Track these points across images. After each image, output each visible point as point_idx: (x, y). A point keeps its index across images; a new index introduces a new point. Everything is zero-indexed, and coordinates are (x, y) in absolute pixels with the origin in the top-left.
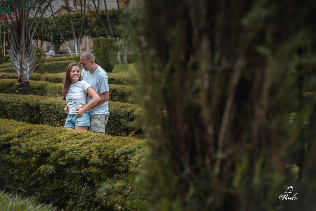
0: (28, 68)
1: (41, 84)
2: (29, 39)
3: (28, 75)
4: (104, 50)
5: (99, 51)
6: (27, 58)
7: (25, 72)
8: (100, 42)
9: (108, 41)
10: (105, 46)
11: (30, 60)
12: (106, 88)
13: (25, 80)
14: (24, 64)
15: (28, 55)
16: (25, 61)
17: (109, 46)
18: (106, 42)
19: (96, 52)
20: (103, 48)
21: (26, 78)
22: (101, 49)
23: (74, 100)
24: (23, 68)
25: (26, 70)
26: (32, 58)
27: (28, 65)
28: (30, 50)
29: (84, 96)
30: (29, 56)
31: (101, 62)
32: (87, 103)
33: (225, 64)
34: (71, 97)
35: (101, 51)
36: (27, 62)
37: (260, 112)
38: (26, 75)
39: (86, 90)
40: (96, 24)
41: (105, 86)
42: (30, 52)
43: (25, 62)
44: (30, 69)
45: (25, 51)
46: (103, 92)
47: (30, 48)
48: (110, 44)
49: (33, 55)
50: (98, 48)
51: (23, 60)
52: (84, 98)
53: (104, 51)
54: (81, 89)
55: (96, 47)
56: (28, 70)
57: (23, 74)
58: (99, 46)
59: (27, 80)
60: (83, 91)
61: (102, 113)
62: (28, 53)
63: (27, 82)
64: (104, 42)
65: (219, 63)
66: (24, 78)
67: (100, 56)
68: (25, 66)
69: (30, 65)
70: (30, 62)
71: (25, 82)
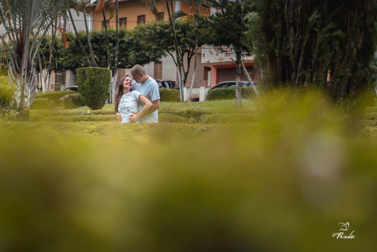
0: (29, 95)
1: (35, 117)
2: (30, 61)
3: (28, 103)
4: (92, 83)
5: (85, 85)
6: (28, 83)
7: (26, 100)
8: (87, 73)
9: (97, 71)
10: (93, 77)
11: (31, 86)
12: (158, 96)
13: (25, 109)
14: (25, 90)
15: (29, 80)
16: (26, 86)
17: (99, 78)
18: (94, 72)
19: (81, 86)
20: (90, 80)
21: (26, 107)
22: (87, 81)
23: (127, 108)
24: (24, 94)
25: (27, 97)
26: (33, 84)
27: (29, 91)
28: (31, 75)
29: (136, 104)
30: (30, 82)
31: (86, 98)
32: (138, 112)
33: (300, 37)
34: (124, 105)
35: (88, 84)
36: (28, 88)
37: (315, 55)
38: (27, 103)
39: (138, 98)
40: (69, 51)
41: (157, 94)
42: (31, 77)
43: (26, 88)
44: (31, 96)
45: (27, 76)
46: (155, 99)
47: (31, 72)
48: (99, 76)
49: (34, 80)
50: (83, 81)
51: (25, 86)
52: (136, 106)
53: (91, 85)
54: (134, 98)
55: (81, 80)
56: (29, 98)
57: (24, 102)
58: (85, 78)
59: (28, 108)
60: (135, 99)
61: (153, 121)
62: (29, 77)
63: (27, 110)
64: (92, 72)
65: (298, 37)
66: (24, 106)
67: (85, 90)
68: (26, 93)
69: (31, 92)
70: (31, 88)
71: (26, 111)
